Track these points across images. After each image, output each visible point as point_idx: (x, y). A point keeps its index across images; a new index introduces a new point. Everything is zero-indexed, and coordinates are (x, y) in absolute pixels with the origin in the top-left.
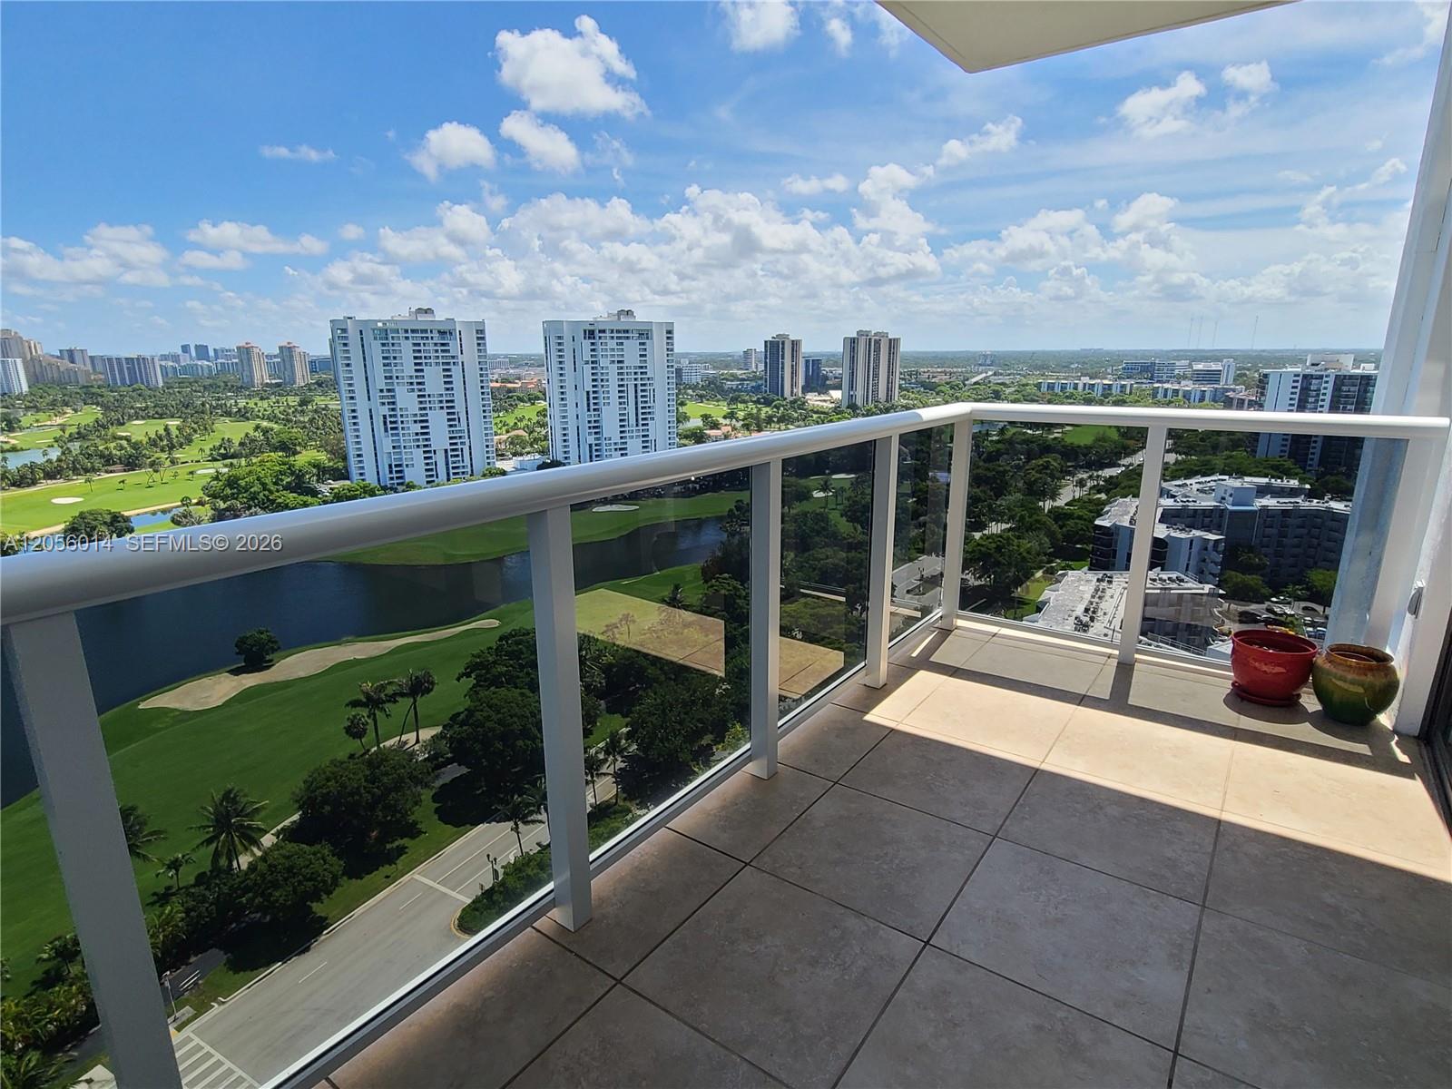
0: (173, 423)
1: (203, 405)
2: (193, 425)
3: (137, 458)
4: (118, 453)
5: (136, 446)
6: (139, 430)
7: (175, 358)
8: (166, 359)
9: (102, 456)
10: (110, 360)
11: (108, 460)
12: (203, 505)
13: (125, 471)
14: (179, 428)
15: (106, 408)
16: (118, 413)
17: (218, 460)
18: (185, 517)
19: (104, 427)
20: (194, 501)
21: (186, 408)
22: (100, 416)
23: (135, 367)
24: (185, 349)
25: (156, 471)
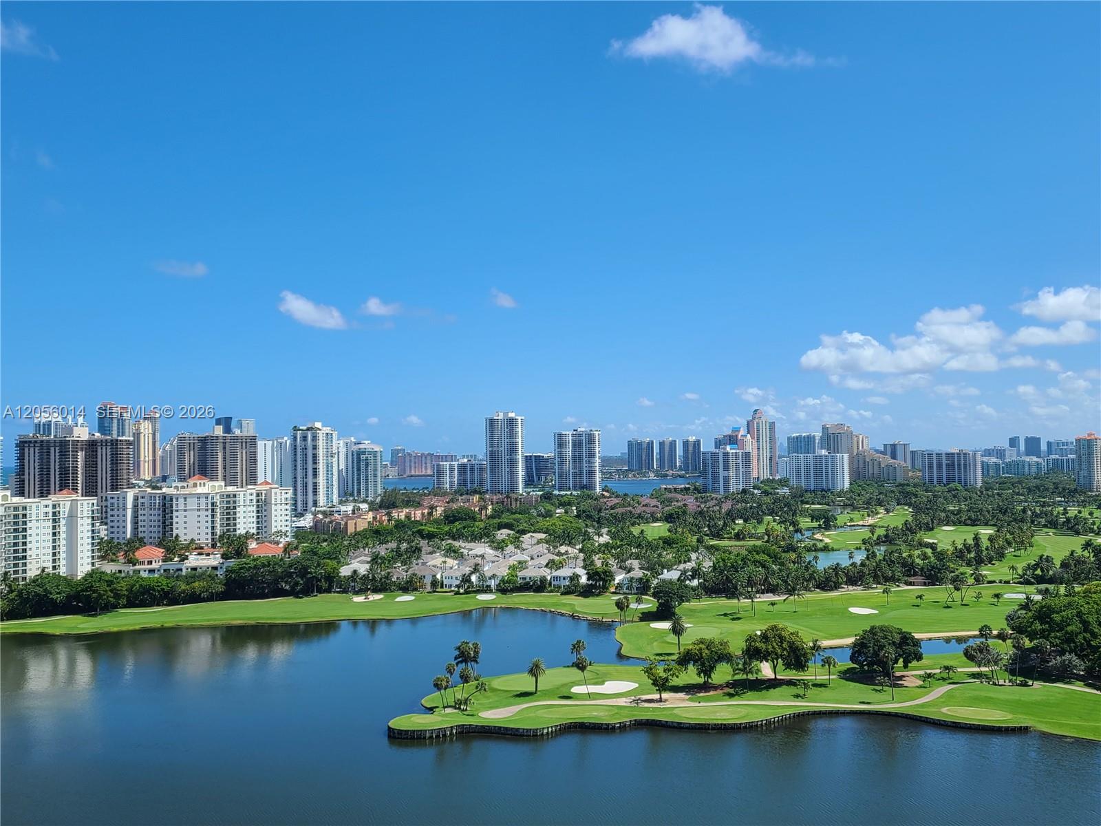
0: (986, 532)
1: (1024, 511)
2: (1008, 536)
3: (940, 569)
4: (921, 562)
5: (940, 556)
6: (947, 537)
7: (1000, 453)
8: (990, 455)
9: (904, 564)
10: (930, 455)
11: (910, 571)
12: (1004, 640)
13: (925, 584)
14: (991, 539)
15: (918, 509)
16: (929, 516)
17: (1032, 584)
18: (981, 651)
19: (910, 530)
20: (995, 632)
21: (1004, 513)
22: (910, 519)
23: (955, 464)
24: (1013, 442)
25: (957, 589)
